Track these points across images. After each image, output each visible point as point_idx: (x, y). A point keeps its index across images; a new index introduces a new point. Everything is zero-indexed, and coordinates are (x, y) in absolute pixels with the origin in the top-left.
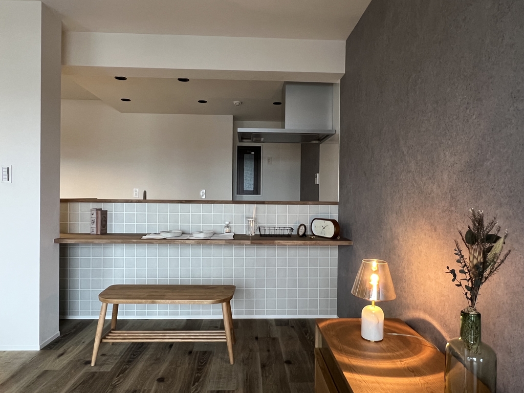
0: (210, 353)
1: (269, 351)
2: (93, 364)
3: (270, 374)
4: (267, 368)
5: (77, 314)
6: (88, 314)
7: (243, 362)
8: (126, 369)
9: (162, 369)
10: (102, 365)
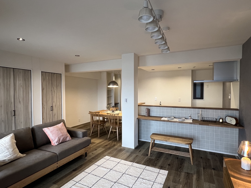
0: (184, 160)
1: (206, 163)
2: (149, 156)
3: (206, 171)
4: (205, 169)
5: (142, 139)
6: (145, 139)
7: (196, 165)
8: (158, 159)
9: (169, 162)
10: (151, 157)
